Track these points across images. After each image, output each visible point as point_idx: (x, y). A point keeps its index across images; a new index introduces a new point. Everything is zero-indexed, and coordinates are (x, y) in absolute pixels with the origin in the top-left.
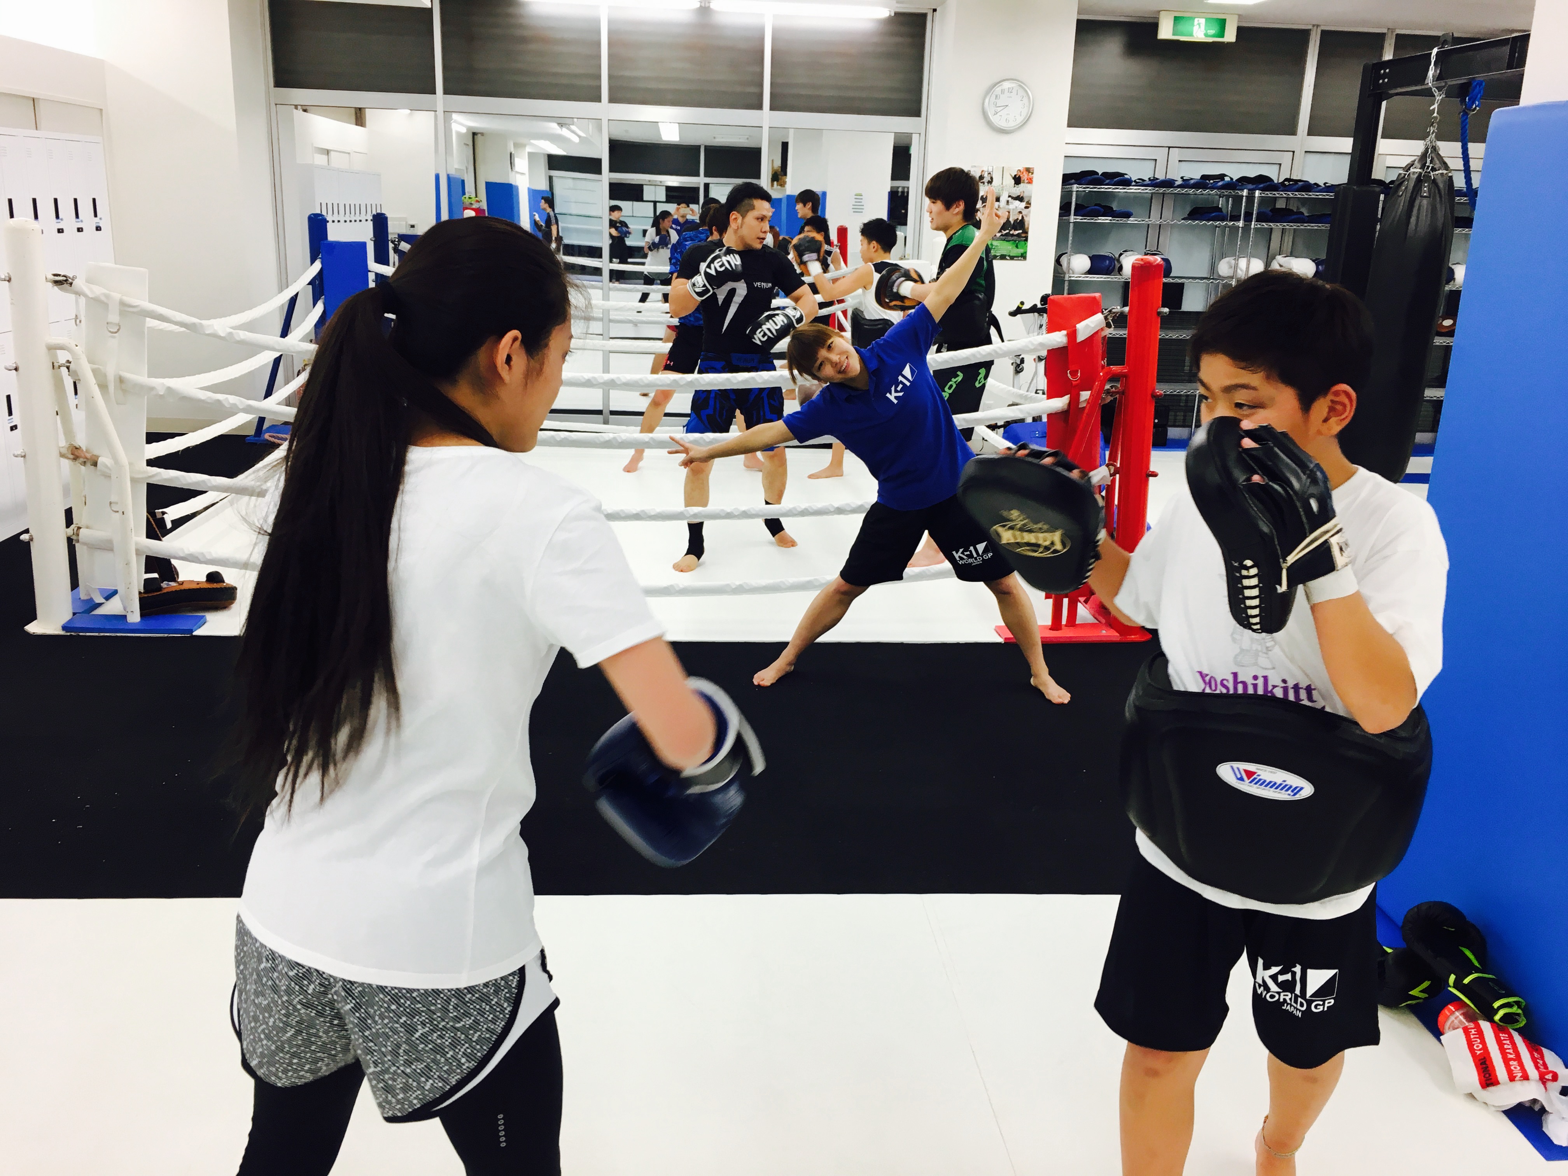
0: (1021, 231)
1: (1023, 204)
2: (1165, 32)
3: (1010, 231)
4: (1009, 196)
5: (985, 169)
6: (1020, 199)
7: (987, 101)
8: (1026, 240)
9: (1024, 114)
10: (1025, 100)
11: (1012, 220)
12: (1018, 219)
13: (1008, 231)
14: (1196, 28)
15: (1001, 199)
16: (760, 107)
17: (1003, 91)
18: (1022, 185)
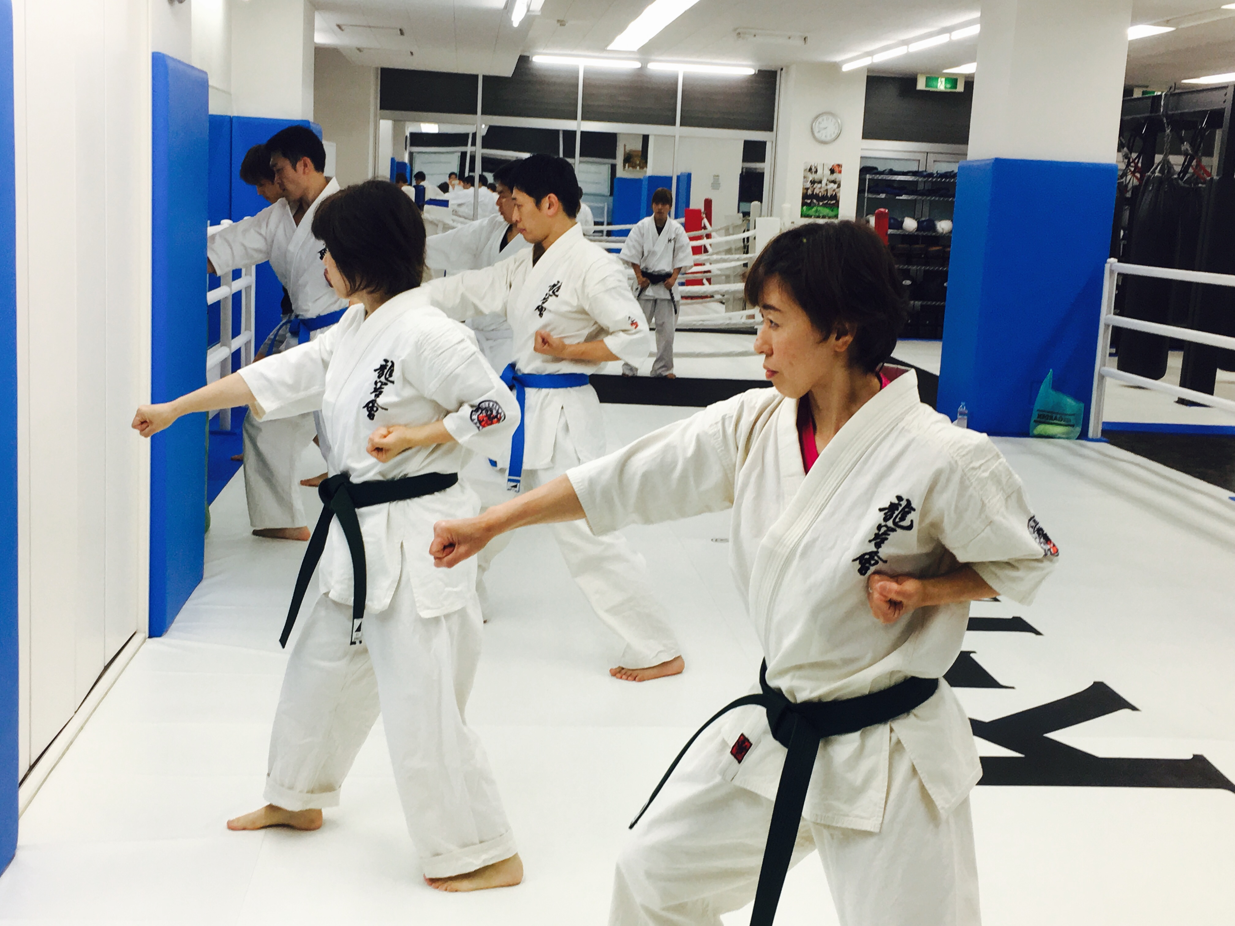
0: (834, 202)
1: (836, 186)
2: (921, 85)
3: (828, 201)
4: (828, 180)
5: (813, 164)
6: (834, 182)
7: (814, 124)
8: (838, 207)
9: (837, 132)
10: (837, 124)
11: (829, 195)
12: (832, 194)
13: (826, 202)
14: (939, 84)
15: (823, 182)
16: (674, 124)
17: (823, 120)
18: (835, 174)
